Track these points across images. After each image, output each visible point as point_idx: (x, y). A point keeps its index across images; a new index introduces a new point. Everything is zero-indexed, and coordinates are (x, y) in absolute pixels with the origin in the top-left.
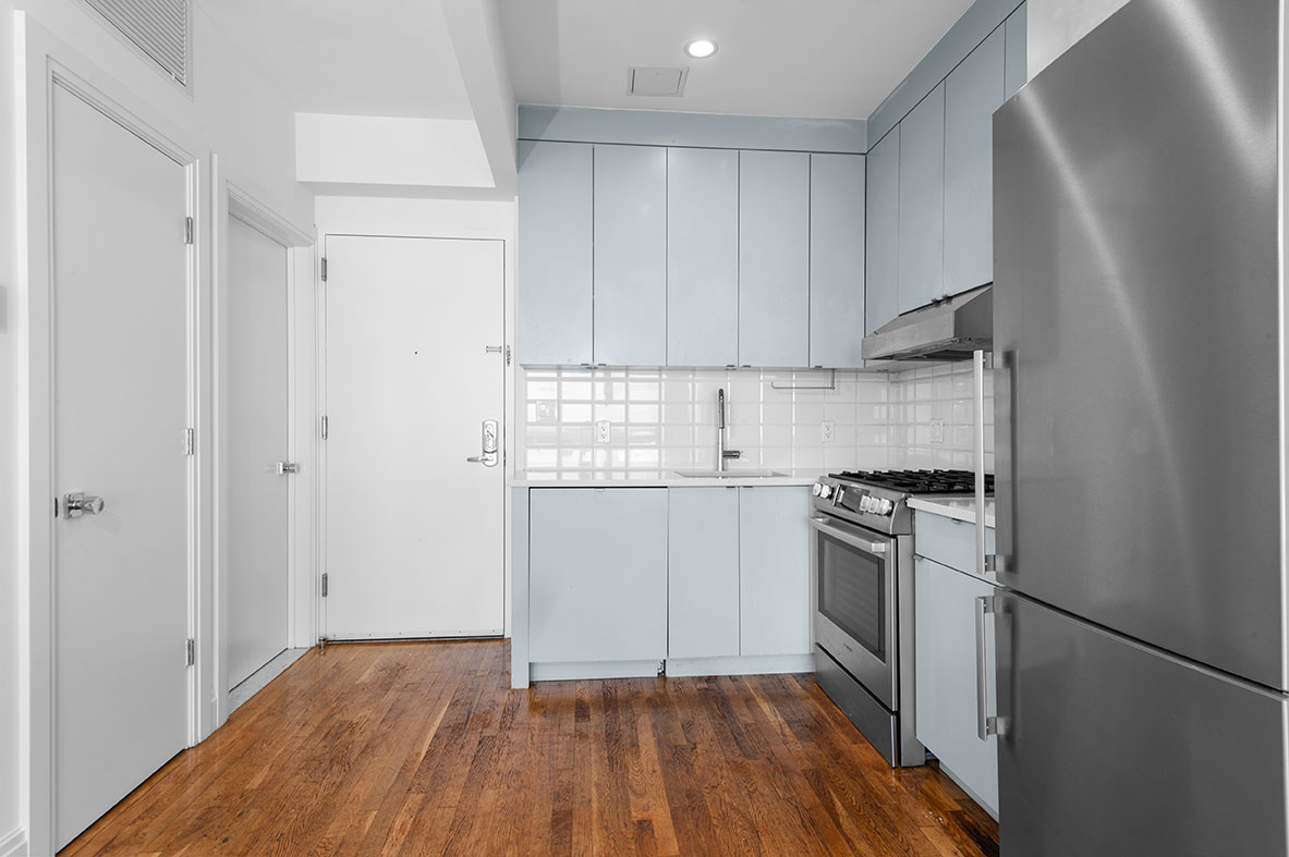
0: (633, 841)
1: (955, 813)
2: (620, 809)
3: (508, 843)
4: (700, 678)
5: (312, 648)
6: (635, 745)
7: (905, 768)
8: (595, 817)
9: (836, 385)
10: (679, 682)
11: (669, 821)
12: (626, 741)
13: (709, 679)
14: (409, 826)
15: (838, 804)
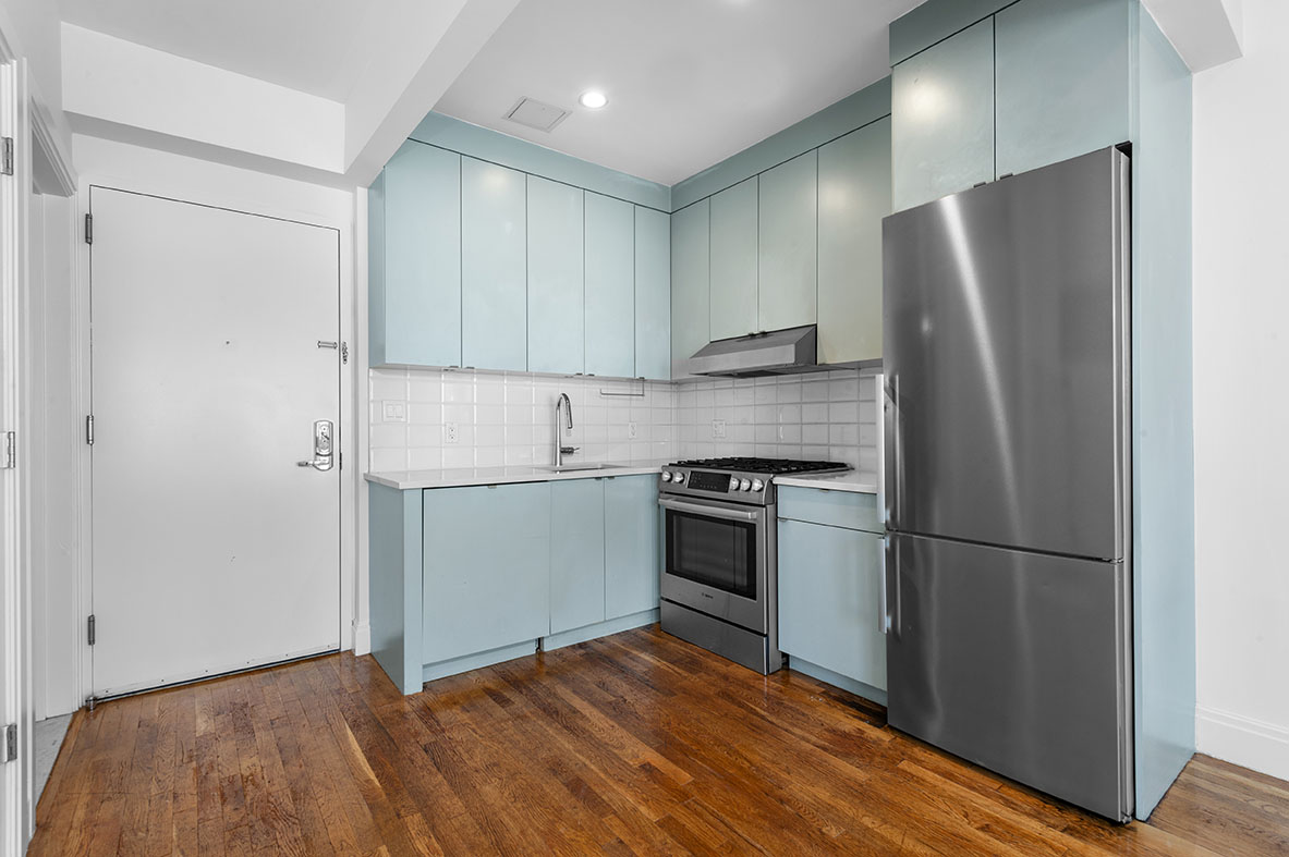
0: (651, 782)
1: (824, 692)
2: (616, 763)
3: (553, 822)
4: (573, 646)
5: (75, 714)
6: (575, 711)
7: (773, 673)
8: (602, 775)
9: (646, 393)
10: (557, 653)
11: (663, 759)
12: (565, 711)
13: (581, 646)
14: (436, 845)
15: (758, 709)
